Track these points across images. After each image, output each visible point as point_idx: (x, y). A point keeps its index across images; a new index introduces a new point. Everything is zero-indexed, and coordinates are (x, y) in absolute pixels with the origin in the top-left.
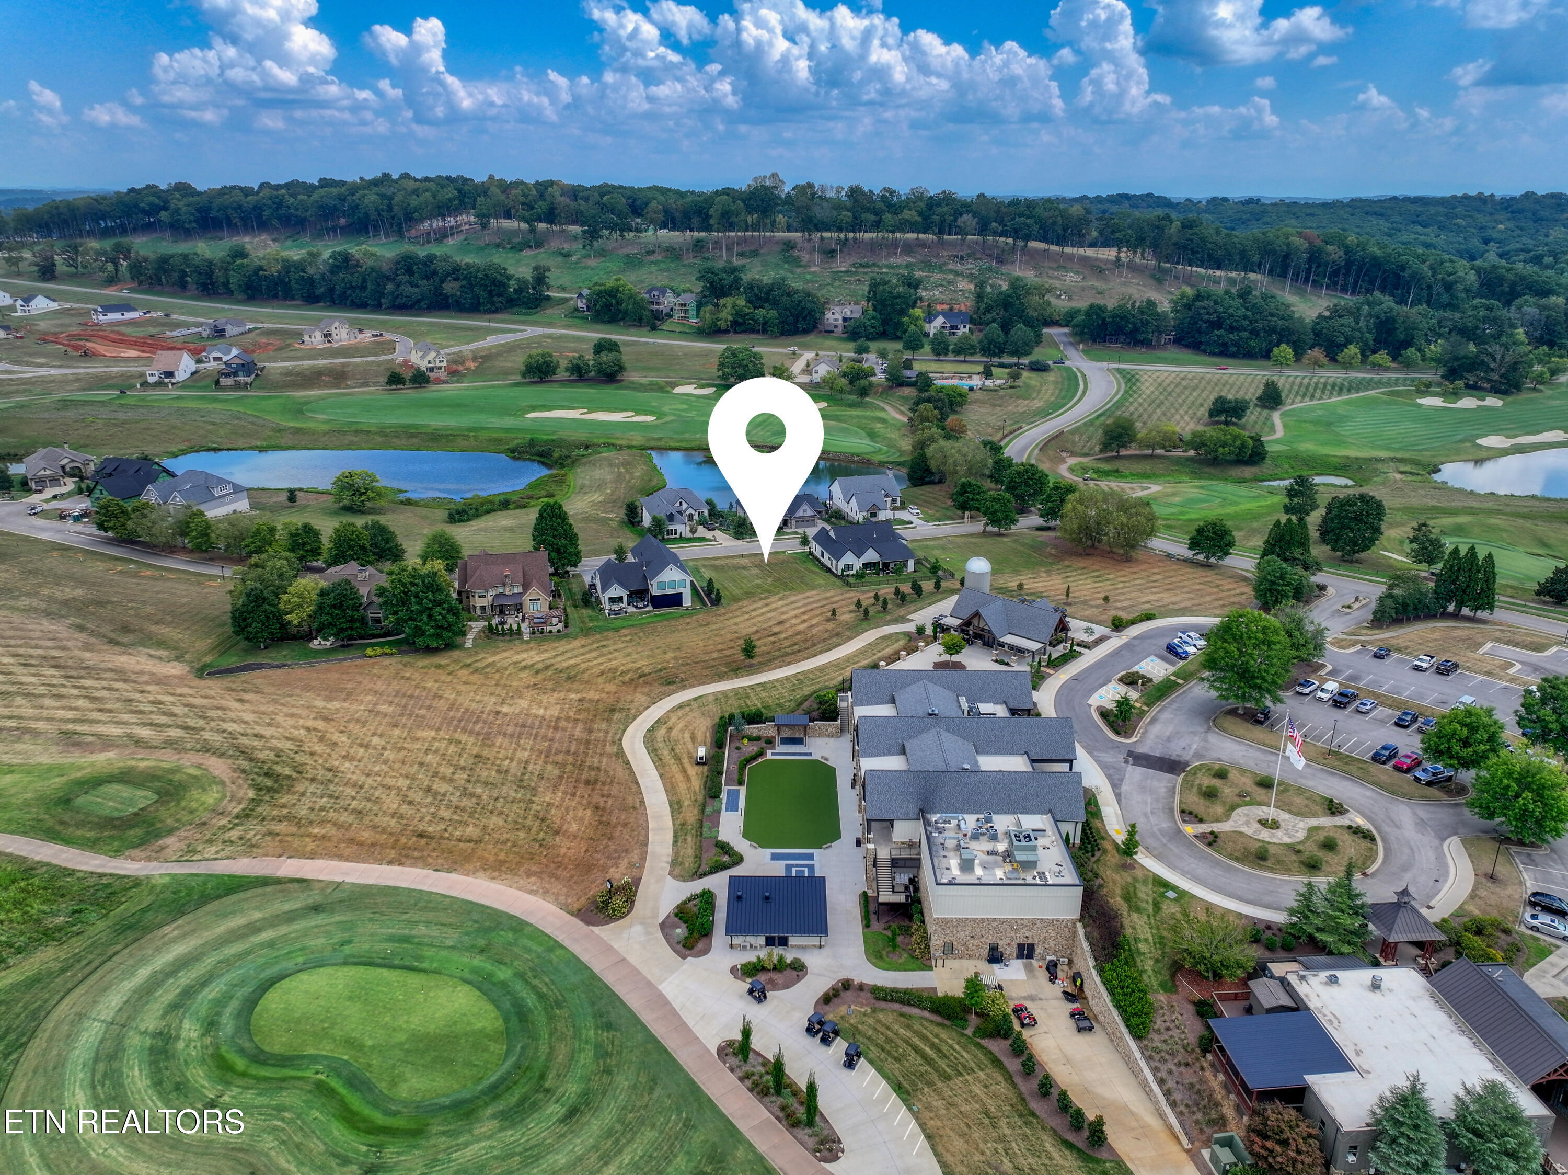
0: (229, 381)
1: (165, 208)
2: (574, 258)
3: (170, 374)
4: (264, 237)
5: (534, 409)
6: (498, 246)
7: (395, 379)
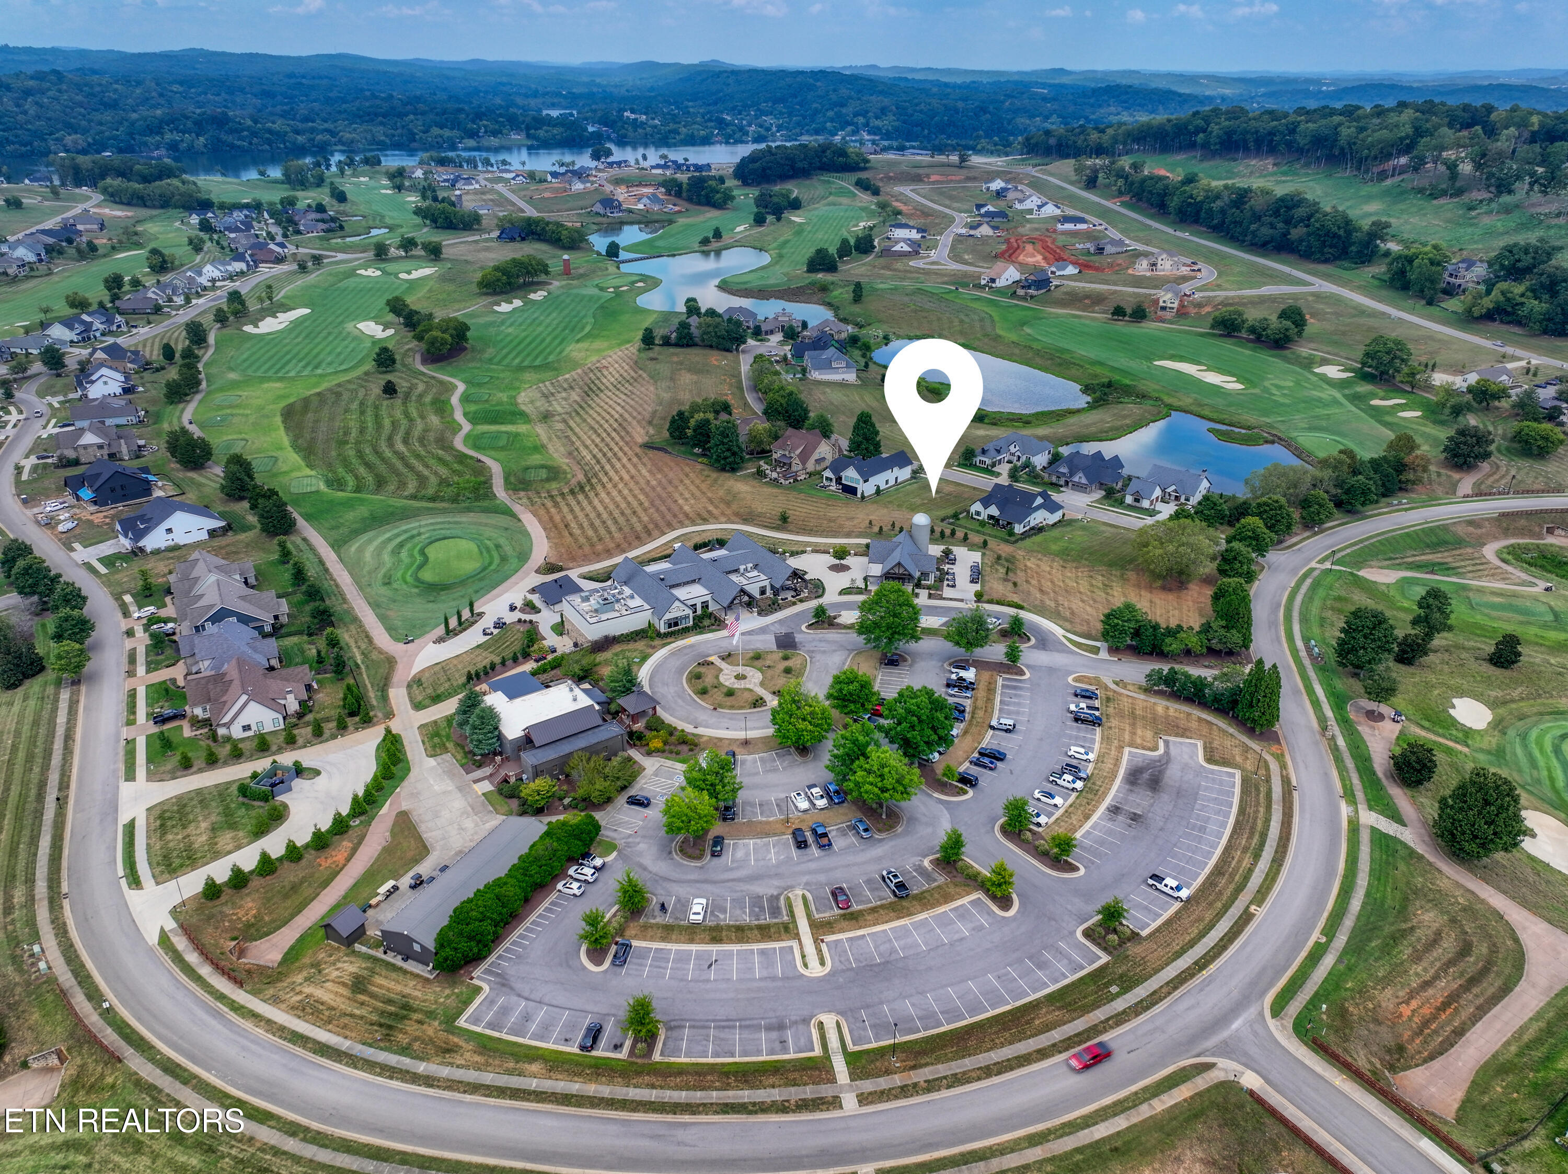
0: (1021, 292)
1: (1204, 131)
2: (1473, 213)
3: (993, 281)
4: (1270, 161)
5: (1172, 358)
6: (1421, 191)
7: (1119, 312)
